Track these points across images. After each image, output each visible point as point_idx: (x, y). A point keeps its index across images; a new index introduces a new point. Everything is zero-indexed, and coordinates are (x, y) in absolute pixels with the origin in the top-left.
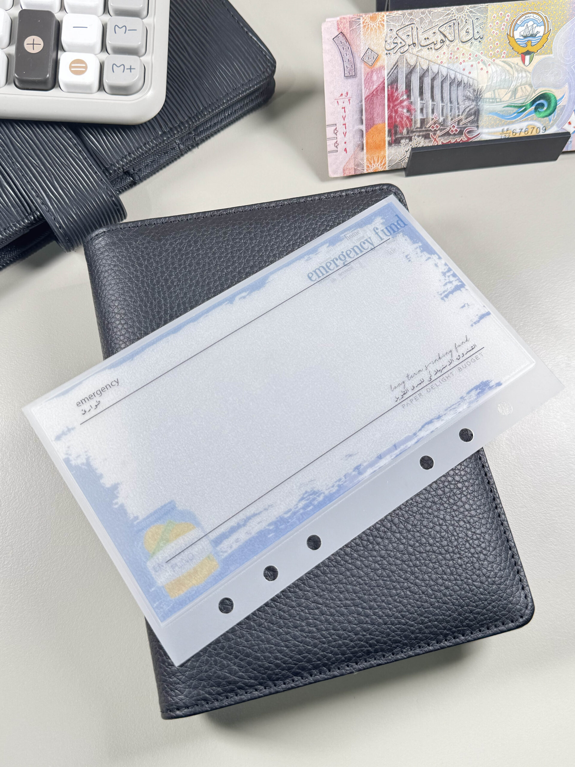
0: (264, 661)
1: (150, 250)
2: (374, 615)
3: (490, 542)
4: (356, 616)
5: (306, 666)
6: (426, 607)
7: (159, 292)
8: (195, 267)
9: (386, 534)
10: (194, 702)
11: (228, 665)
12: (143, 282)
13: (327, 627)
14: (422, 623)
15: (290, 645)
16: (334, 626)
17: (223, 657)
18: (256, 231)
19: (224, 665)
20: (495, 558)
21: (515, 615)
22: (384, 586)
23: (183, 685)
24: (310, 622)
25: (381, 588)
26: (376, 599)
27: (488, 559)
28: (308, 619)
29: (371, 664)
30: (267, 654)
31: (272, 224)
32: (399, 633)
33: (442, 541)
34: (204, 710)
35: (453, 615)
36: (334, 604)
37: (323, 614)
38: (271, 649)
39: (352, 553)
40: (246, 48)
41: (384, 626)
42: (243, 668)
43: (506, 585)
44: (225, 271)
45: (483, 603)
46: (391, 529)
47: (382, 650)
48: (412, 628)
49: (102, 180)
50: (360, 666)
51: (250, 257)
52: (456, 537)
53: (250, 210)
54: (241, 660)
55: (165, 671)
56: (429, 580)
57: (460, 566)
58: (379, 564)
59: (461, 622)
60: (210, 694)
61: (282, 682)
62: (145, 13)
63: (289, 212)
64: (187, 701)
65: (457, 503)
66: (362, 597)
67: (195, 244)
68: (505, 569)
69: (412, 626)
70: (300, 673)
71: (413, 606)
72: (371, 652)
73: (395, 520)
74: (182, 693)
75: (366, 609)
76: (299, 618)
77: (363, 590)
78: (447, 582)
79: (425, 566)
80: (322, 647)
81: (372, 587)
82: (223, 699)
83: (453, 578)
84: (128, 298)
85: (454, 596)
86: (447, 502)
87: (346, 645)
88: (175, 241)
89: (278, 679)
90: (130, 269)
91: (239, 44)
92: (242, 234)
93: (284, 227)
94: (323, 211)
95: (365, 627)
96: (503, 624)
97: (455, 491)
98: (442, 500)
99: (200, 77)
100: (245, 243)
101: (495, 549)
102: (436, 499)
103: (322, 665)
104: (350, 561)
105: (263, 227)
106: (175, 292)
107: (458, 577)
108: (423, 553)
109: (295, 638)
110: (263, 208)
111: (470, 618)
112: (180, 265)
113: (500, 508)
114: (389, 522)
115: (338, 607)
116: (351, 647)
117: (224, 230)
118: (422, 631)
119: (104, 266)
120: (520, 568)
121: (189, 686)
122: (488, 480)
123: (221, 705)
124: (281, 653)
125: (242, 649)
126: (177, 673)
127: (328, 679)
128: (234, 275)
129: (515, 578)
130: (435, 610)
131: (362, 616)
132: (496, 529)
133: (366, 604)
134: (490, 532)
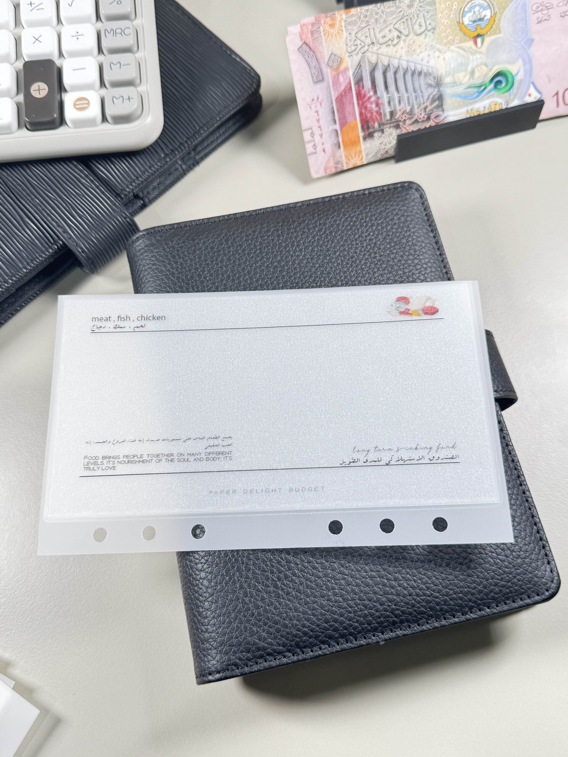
0: (292, 628)
1: (185, 249)
2: (399, 586)
5: (333, 635)
6: (451, 579)
8: (226, 263)
10: (225, 667)
11: (258, 632)
12: (178, 278)
13: (353, 597)
14: (447, 594)
15: (317, 613)
16: (360, 596)
17: (252, 624)
18: (283, 229)
19: (254, 631)
20: (520, 533)
21: (541, 589)
22: (409, 558)
23: (215, 651)
24: (336, 592)
25: (406, 561)
26: (401, 571)
28: (333, 589)
29: (397, 634)
30: (295, 622)
31: (298, 221)
32: (424, 604)
34: (234, 675)
35: (477, 587)
36: (360, 575)
37: (348, 585)
38: (299, 617)
41: (409, 597)
42: (271, 634)
43: (530, 559)
44: (254, 266)
45: (508, 576)
47: (408, 621)
48: (437, 600)
50: (386, 636)
51: (277, 252)
53: (278, 210)
54: (270, 627)
55: (199, 637)
56: (453, 554)
59: (487, 595)
60: (240, 659)
61: (309, 650)
63: (314, 210)
64: (218, 666)
66: (387, 569)
67: (226, 242)
68: (530, 543)
69: (437, 597)
70: (327, 641)
71: (437, 578)
72: (397, 623)
74: (214, 659)
75: (391, 581)
76: (326, 588)
77: (388, 563)
78: (471, 556)
80: (348, 616)
81: (396, 560)
82: (253, 665)
83: (477, 551)
85: (479, 569)
87: (372, 615)
88: (208, 240)
89: (305, 647)
90: (166, 267)
92: (270, 231)
93: (310, 224)
94: (347, 208)
95: (390, 598)
96: (529, 597)
100: (273, 240)
101: (519, 524)
103: (349, 634)
105: (290, 225)
106: (207, 286)
107: (482, 551)
109: (322, 607)
110: (290, 208)
111: (495, 591)
112: (212, 262)
113: (525, 485)
115: (363, 578)
116: (377, 617)
117: (253, 229)
118: (447, 603)
119: (144, 265)
120: (545, 543)
121: (220, 651)
122: (512, 458)
123: (251, 670)
124: (308, 621)
125: (271, 616)
126: (209, 639)
127: (355, 648)
128: (263, 270)
129: (540, 552)
130: (459, 582)
131: (387, 587)
132: (521, 505)
133: (391, 575)
134: (514, 507)
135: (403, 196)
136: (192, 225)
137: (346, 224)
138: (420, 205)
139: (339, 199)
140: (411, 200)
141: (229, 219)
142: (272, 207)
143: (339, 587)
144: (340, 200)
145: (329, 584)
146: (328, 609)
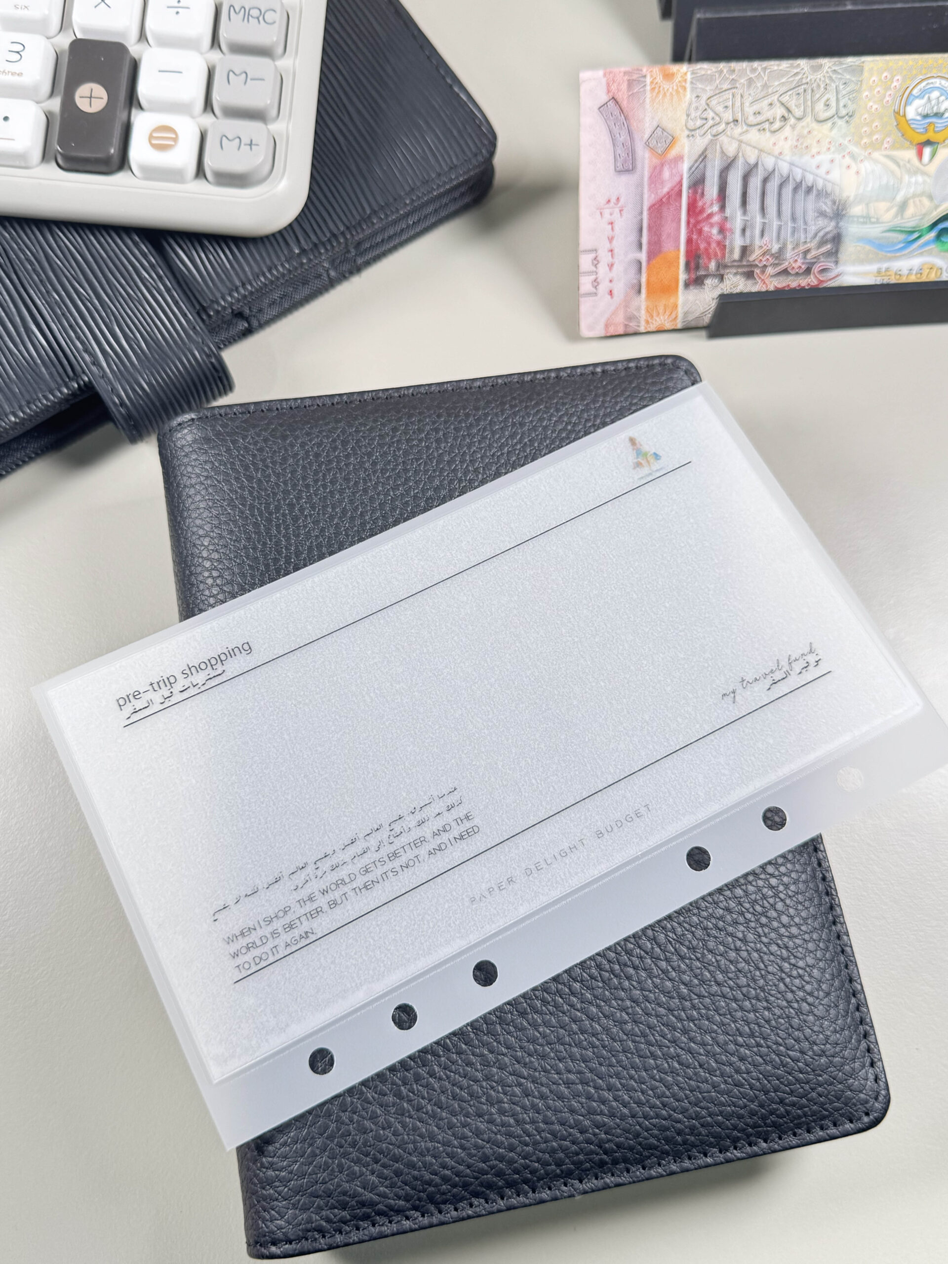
0: (423, 1169)
1: (268, 453)
2: (616, 1100)
3: (819, 982)
4: (584, 1100)
5: (494, 1182)
6: (705, 1090)
7: (278, 526)
8: (341, 485)
9: (643, 962)
10: (300, 1233)
11: (362, 1174)
12: (252, 507)
13: (533, 1117)
14: (697, 1116)
15: (468, 1145)
16: (545, 1116)
17: (353, 1159)
18: (446, 429)
19: (354, 1173)
20: (827, 1011)
21: (856, 1111)
22: (635, 1051)
23: (284, 1203)
24: (504, 1107)
25: (629, 1055)
26: (619, 1074)
27: (816, 1011)
28: (502, 1102)
29: (605, 1183)
30: (428, 1158)
31: (474, 416)
32: (656, 1132)
33: (738, 978)
34: (318, 1247)
35: (749, 1106)
36: (547, 1078)
37: (527, 1096)
38: (437, 1150)
39: (583, 991)
40: (448, 113)
41: (630, 1120)
42: (386, 1179)
43: (842, 1058)
44: (392, 493)
45: (802, 1088)
46: (652, 953)
47: (625, 1160)
48: (679, 1125)
49: (194, 328)
50: (587, 1186)
51: (434, 471)
52: (763, 972)
53: (439, 392)
54: (384, 1166)
55: (256, 1176)
56: (713, 1045)
57: (766, 1021)
58: (628, 1014)
59: (764, 1118)
60: (329, 1220)
61: (452, 1208)
62: (280, 49)
63: (503, 396)
64: (291, 1231)
65: (767, 912)
66: (595, 1069)
67: (342, 445)
68: (843, 1029)
69: (678, 1121)
70: (483, 1192)
71: (681, 1088)
72: (607, 1163)
73: (660, 937)
74: (282, 1217)
75: (602, 1090)
76: (487, 1100)
77: (597, 1058)
78: (742, 1050)
79: (708, 1019)
80: (523, 1150)
81: (613, 1053)
82: (350, 1231)
83: (753, 1042)
84: (225, 534)
85: (754, 1074)
86: (751, 910)
87: (564, 1150)
88: (310, 441)
89: (445, 1202)
90: (231, 485)
91: (437, 106)
92: (423, 431)
93: (495, 422)
94: (562, 398)
95: (598, 1120)
96: (835, 1125)
97: (765, 890)
98: (742, 905)
99: (368, 157)
100: (428, 448)
101: (828, 994)
102: (732, 904)
103: (522, 1181)
104: (579, 1006)
105: (460, 422)
106: (305, 527)
107: (762, 1042)
108: (704, 996)
109: (478, 1133)
110: (461, 388)
111: (778, 1112)
112: (316, 481)
113: (841, 924)
114: (649, 941)
115: (554, 1083)
116: (573, 1153)
117: (393, 424)
119: (189, 477)
120: (868, 1028)
121: (294, 1205)
122: (823, 874)
123: (346, 1241)
124: (452, 1158)
125: (387, 1148)
126: (275, 1182)
127: (531, 1205)
128: (407, 503)
129: (859, 1046)
130: (719, 1096)
131: (595, 1101)
132: (832, 961)
133: (603, 1081)
134: (821, 964)
135: (662, 383)
136: (283, 409)
137: (560, 427)
139: (548, 378)
141: (351, 402)
142: (430, 385)
143: (511, 1100)
144: (551, 381)
145: (493, 1093)
146: (490, 1138)
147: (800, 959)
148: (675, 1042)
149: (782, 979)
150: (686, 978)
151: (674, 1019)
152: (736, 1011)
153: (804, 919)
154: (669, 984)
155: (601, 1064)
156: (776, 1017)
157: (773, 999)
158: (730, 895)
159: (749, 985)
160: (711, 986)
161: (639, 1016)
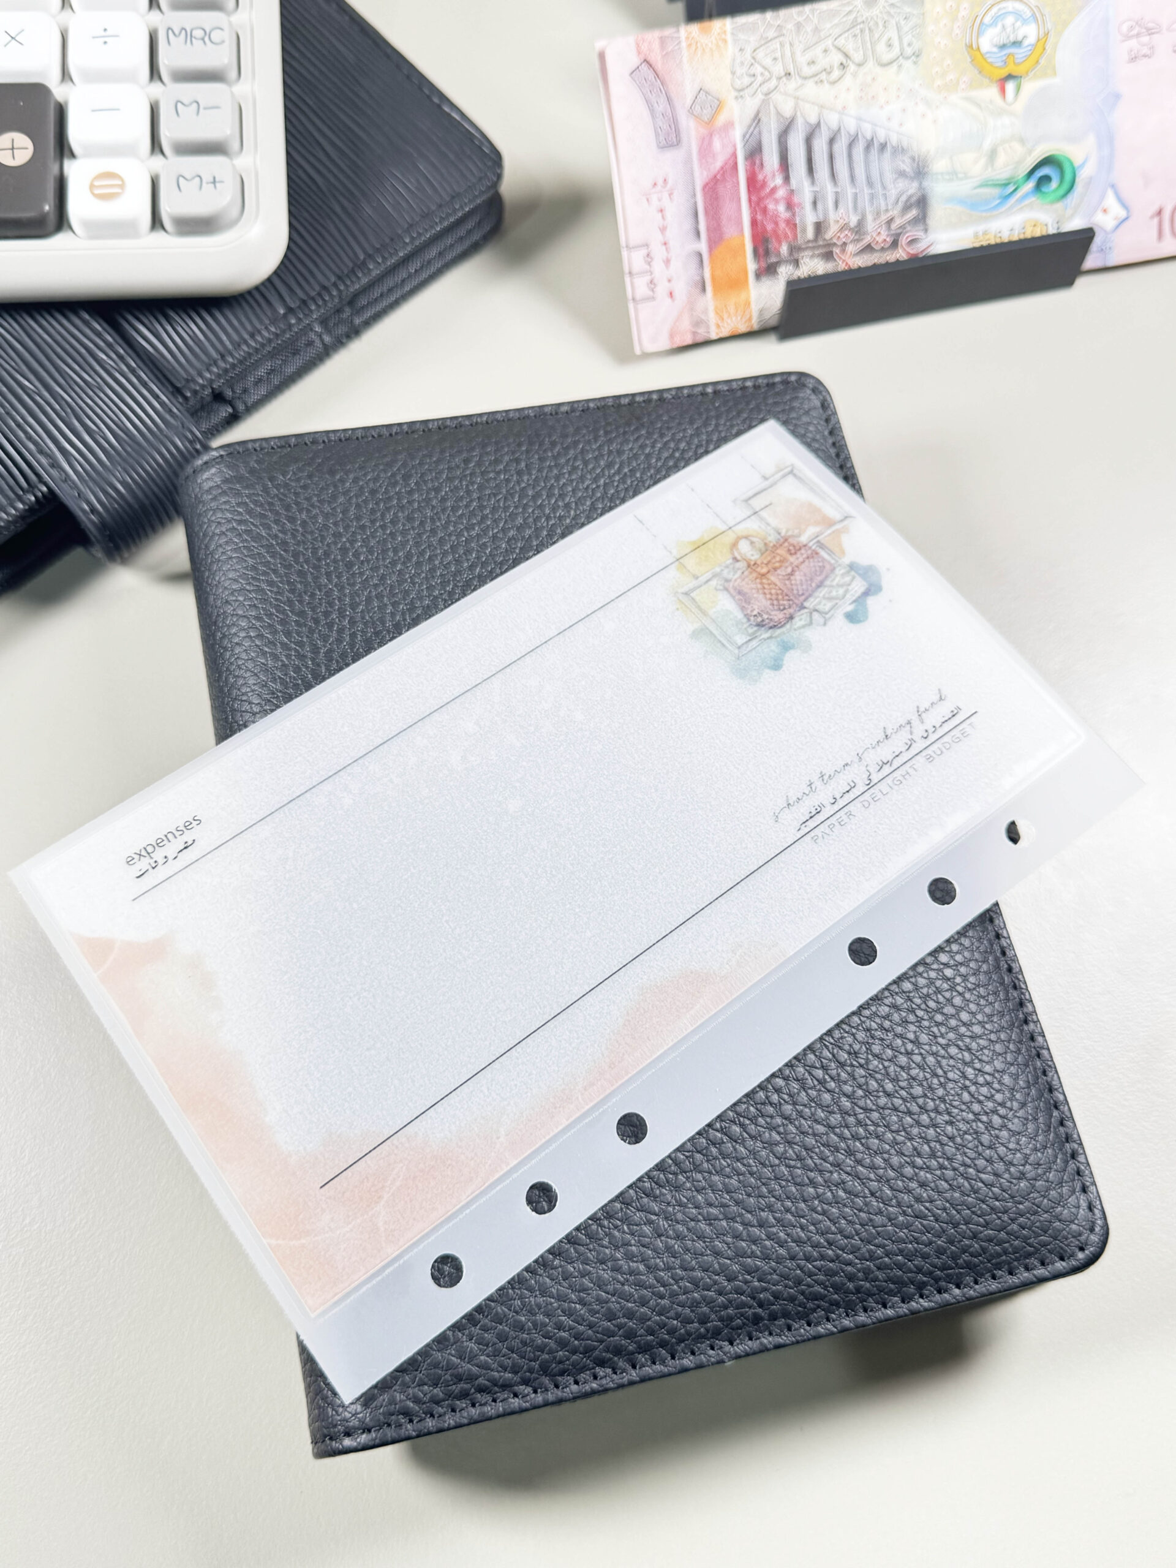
0: (534, 1331)
1: (313, 490)
2: (769, 1238)
3: (1012, 1090)
4: (730, 1240)
5: (622, 1346)
6: (880, 1223)
7: (328, 575)
8: (404, 525)
9: (794, 1071)
10: (382, 1417)
11: (457, 1339)
12: (296, 555)
13: (668, 1263)
14: (871, 1257)
15: (589, 1299)
16: (683, 1260)
18: (529, 459)
20: (1024, 1125)
21: (1068, 1246)
22: (790, 1178)
24: (632, 1251)
25: (784, 1183)
26: (773, 1206)
27: (1010, 1126)
28: (628, 1244)
29: (761, 1343)
30: (540, 1317)
31: (562, 444)
32: (822, 1277)
33: (912, 1088)
34: (403, 1435)
35: (935, 1242)
36: (684, 1213)
37: (660, 1236)
38: (550, 1307)
41: (789, 1263)
42: (487, 1345)
43: (1047, 1181)
44: (466, 534)
45: (999, 1218)
46: (805, 1060)
47: (786, 1315)
48: (849, 1268)
50: (739, 1349)
51: (516, 507)
52: (942, 1080)
53: (519, 418)
54: (485, 1329)
56: (885, 1168)
57: (950, 1138)
58: (779, 1133)
59: (954, 1257)
60: (417, 1400)
61: (572, 1380)
63: (596, 422)
64: (369, 1417)
65: (943, 1008)
66: (742, 1201)
67: (404, 480)
68: (1045, 1147)
69: (849, 1264)
70: (610, 1359)
71: (850, 1222)
72: (762, 1319)
75: (752, 1226)
76: (610, 1243)
77: (744, 1187)
78: (922, 1173)
79: (877, 1137)
80: (658, 1304)
81: (763, 1181)
82: (445, 1413)
83: (936, 1163)
84: (264, 586)
85: (939, 1202)
86: (923, 1006)
87: (709, 1302)
88: (365, 475)
89: (562, 1373)
90: (269, 528)
92: (501, 462)
93: (587, 451)
94: (667, 422)
95: (749, 1264)
96: (1043, 1264)
97: (938, 983)
98: (912, 1001)
100: (508, 481)
102: (899, 1000)
103: (658, 1343)
104: (718, 1125)
105: (545, 451)
106: (361, 574)
107: (946, 1163)
108: (871, 1110)
109: (600, 1284)
110: (545, 414)
111: (971, 1250)
112: (373, 522)
113: (1035, 1022)
115: (692, 1220)
116: (719, 1307)
117: (465, 455)
118: (871, 1276)
119: (219, 523)
120: (1076, 1146)
122: (1009, 965)
123: (439, 1425)
124: (570, 1315)
127: (670, 1375)
128: (484, 544)
129: (1066, 1167)
130: (898, 1230)
131: (743, 1240)
132: (1026, 1065)
133: (753, 1215)
134: (1013, 1069)
135: (786, 402)
136: (330, 441)
137: (666, 454)
138: (822, 423)
139: (649, 401)
140: (802, 411)
141: (413, 432)
142: (507, 411)
143: (639, 1240)
144: (653, 404)
145: (616, 1233)
146: (615, 1289)
147: (987, 1063)
148: (839, 1165)
149: (965, 1088)
150: (847, 1089)
151: (836, 1138)
152: (911, 1126)
153: (988, 1016)
154: (827, 1097)
155: (749, 1195)
156: (961, 1133)
157: (956, 1111)
158: (897, 990)
159: (925, 1096)
160: (879, 1097)
161: (793, 1135)
